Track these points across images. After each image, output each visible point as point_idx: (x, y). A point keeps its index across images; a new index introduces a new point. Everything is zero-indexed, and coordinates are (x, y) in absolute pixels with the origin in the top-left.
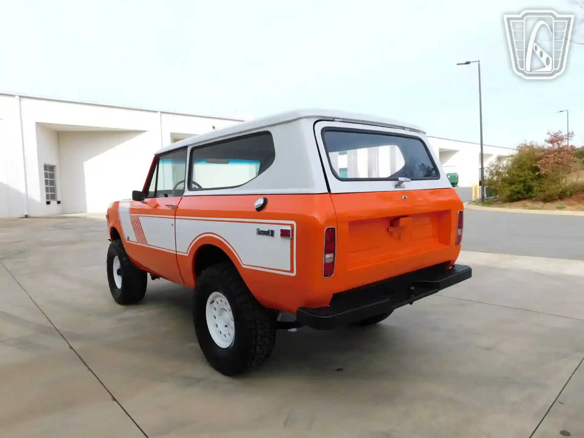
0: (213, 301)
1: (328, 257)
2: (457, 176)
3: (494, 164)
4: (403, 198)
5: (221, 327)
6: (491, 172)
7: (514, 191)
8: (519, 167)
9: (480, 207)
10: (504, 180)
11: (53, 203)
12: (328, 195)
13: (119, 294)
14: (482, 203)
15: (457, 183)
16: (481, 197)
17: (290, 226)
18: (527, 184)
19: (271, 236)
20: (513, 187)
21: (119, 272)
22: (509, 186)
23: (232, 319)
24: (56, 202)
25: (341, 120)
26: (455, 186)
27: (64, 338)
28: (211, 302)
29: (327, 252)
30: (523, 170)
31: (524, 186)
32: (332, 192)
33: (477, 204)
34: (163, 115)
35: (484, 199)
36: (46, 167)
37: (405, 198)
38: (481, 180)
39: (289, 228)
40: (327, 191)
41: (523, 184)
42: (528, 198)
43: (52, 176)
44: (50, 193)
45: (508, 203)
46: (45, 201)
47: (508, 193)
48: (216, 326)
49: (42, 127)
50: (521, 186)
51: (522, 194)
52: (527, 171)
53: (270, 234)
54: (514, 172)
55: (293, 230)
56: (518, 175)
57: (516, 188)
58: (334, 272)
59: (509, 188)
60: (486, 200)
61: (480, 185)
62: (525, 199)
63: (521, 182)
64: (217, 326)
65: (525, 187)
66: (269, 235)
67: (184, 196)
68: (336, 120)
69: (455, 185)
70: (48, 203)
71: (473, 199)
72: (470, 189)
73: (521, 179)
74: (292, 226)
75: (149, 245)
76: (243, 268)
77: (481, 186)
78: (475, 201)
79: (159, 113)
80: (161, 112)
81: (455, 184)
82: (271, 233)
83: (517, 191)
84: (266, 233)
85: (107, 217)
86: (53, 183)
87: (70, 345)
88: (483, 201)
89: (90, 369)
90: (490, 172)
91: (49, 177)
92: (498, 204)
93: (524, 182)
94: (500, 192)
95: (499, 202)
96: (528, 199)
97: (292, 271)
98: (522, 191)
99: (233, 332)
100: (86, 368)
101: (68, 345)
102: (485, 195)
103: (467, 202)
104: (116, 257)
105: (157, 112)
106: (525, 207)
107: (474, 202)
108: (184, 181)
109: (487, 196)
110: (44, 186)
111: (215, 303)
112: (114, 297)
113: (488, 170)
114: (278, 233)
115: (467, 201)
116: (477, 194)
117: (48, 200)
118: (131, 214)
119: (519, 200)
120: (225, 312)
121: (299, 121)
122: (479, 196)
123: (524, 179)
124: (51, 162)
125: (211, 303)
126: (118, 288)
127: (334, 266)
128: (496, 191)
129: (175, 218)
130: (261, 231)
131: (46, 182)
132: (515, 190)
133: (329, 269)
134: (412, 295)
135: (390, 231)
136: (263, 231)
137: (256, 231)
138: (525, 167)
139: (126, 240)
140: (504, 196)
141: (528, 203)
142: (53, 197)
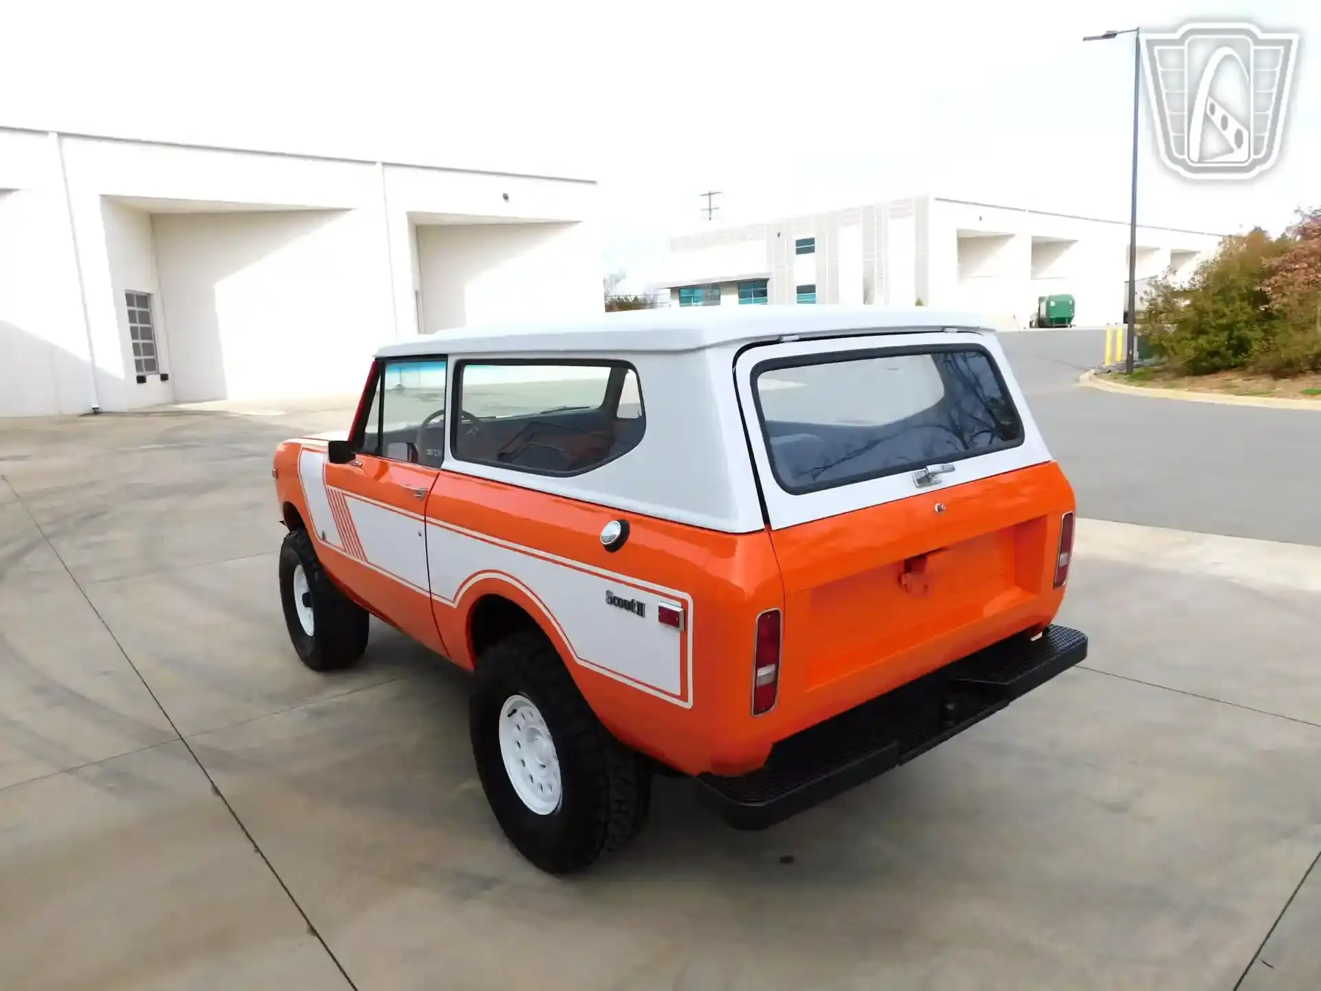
0: (515, 711)
1: (762, 674)
2: (1071, 302)
3: (1162, 282)
4: (937, 510)
5: (532, 767)
6: (1153, 302)
7: (1204, 350)
8: (1220, 292)
9: (1124, 386)
10: (1182, 324)
11: (153, 379)
12: (765, 535)
13: (310, 649)
14: (1128, 376)
15: (1070, 319)
16: (1125, 359)
17: (679, 604)
18: (1236, 333)
19: (638, 613)
20: (1202, 340)
21: (307, 601)
22: (1193, 339)
23: (555, 757)
24: (158, 377)
25: (797, 337)
26: (1065, 327)
27: (198, 762)
28: (510, 713)
29: (760, 664)
30: (1228, 301)
31: (1230, 338)
32: (774, 528)
33: (1115, 378)
34: (388, 169)
35: (1132, 365)
36: (130, 298)
37: (940, 509)
38: (1127, 310)
39: (676, 607)
40: (761, 526)
41: (1226, 334)
42: (1235, 366)
43: (145, 318)
44: (143, 357)
45: (1187, 378)
46: (134, 374)
47: (1190, 353)
48: (521, 763)
49: (114, 204)
50: (1223, 336)
51: (1223, 357)
52: (1238, 303)
53: (636, 608)
54: (1208, 305)
55: (685, 612)
56: (1215, 312)
57: (1209, 342)
58: (776, 701)
59: (1194, 344)
60: (1138, 366)
61: (1125, 322)
62: (1229, 368)
63: (1223, 328)
64: (523, 762)
65: (1232, 342)
66: (633, 611)
67: (444, 470)
68: (785, 338)
69: (1066, 325)
70: (141, 380)
71: (1108, 363)
72: (1102, 333)
73: (1224, 321)
74: (684, 603)
75: (369, 563)
76: (575, 663)
77: (1126, 325)
78: (1111, 368)
79: (379, 166)
80: (384, 164)
81: (1067, 320)
82: (640, 609)
83: (1213, 349)
84: (627, 605)
85: (274, 476)
86: (148, 334)
87: (212, 782)
88: (1130, 371)
89: (258, 850)
90: (1149, 301)
91: (135, 304)
92: (1164, 380)
93: (1229, 327)
94: (1171, 352)
95: (1167, 375)
96: (1238, 368)
97: (684, 697)
98: (1223, 349)
99: (557, 783)
100: (251, 846)
101: (210, 784)
102: (1136, 355)
103: (1093, 371)
104: (299, 568)
105: (374, 163)
106: (1228, 388)
107: (1109, 371)
108: (443, 412)
109: (1141, 357)
110: (130, 342)
111: (517, 716)
112: (298, 653)
113: (1145, 297)
114: (652, 614)
115: (1094, 368)
116: (1116, 351)
117: (141, 374)
118: (327, 486)
119: (1213, 370)
120: (538, 737)
121: (700, 353)
122: (1120, 355)
123: (1230, 322)
124: (141, 288)
125: (509, 716)
126: (306, 635)
127: (775, 693)
128: (1160, 350)
129: (425, 521)
130: (615, 598)
131: (134, 331)
132: (1205, 345)
133: (765, 697)
134: (949, 722)
135: (904, 582)
136: (619, 600)
137: (604, 596)
138: (1234, 293)
139: (319, 538)
140: (1179, 363)
141: (1236, 379)
142: (152, 365)
